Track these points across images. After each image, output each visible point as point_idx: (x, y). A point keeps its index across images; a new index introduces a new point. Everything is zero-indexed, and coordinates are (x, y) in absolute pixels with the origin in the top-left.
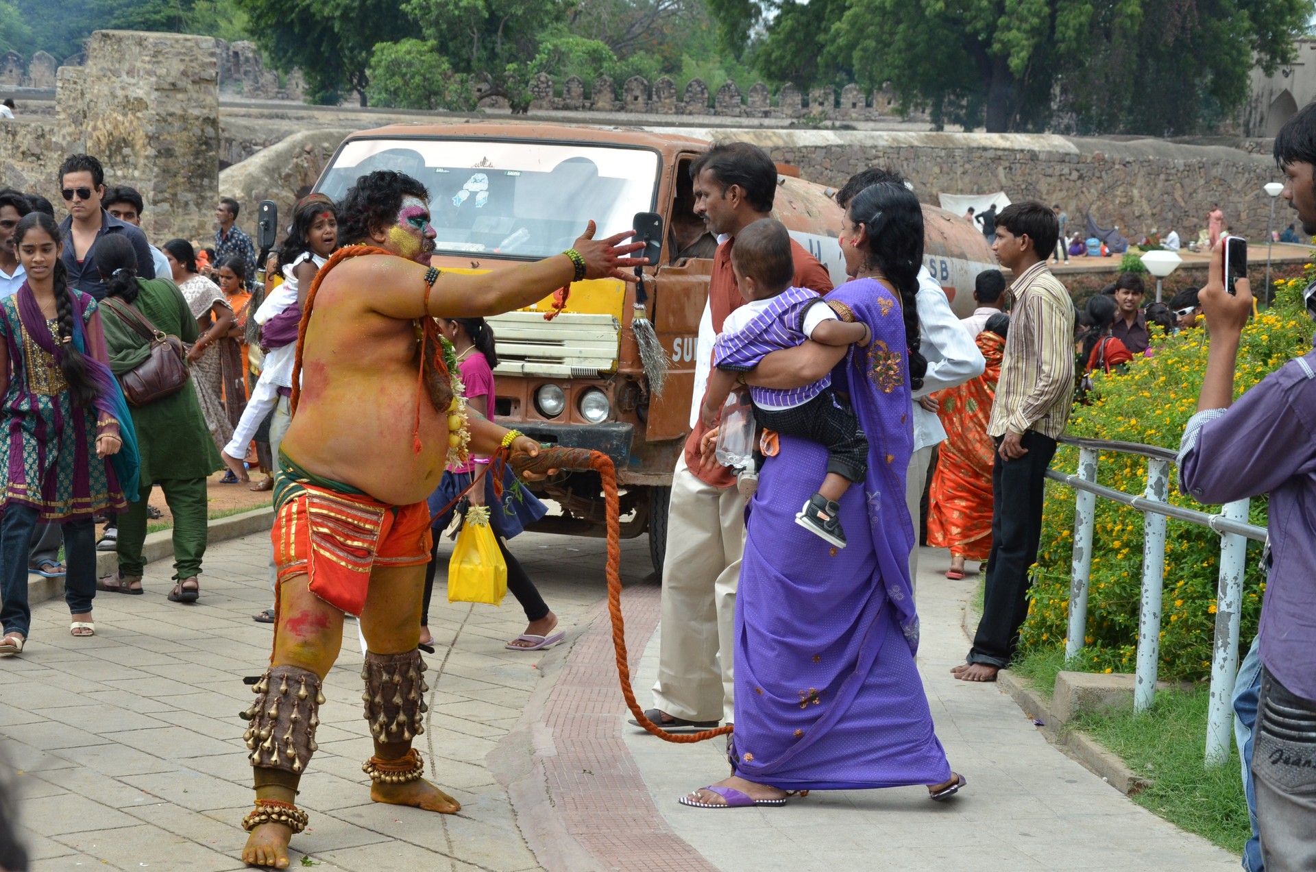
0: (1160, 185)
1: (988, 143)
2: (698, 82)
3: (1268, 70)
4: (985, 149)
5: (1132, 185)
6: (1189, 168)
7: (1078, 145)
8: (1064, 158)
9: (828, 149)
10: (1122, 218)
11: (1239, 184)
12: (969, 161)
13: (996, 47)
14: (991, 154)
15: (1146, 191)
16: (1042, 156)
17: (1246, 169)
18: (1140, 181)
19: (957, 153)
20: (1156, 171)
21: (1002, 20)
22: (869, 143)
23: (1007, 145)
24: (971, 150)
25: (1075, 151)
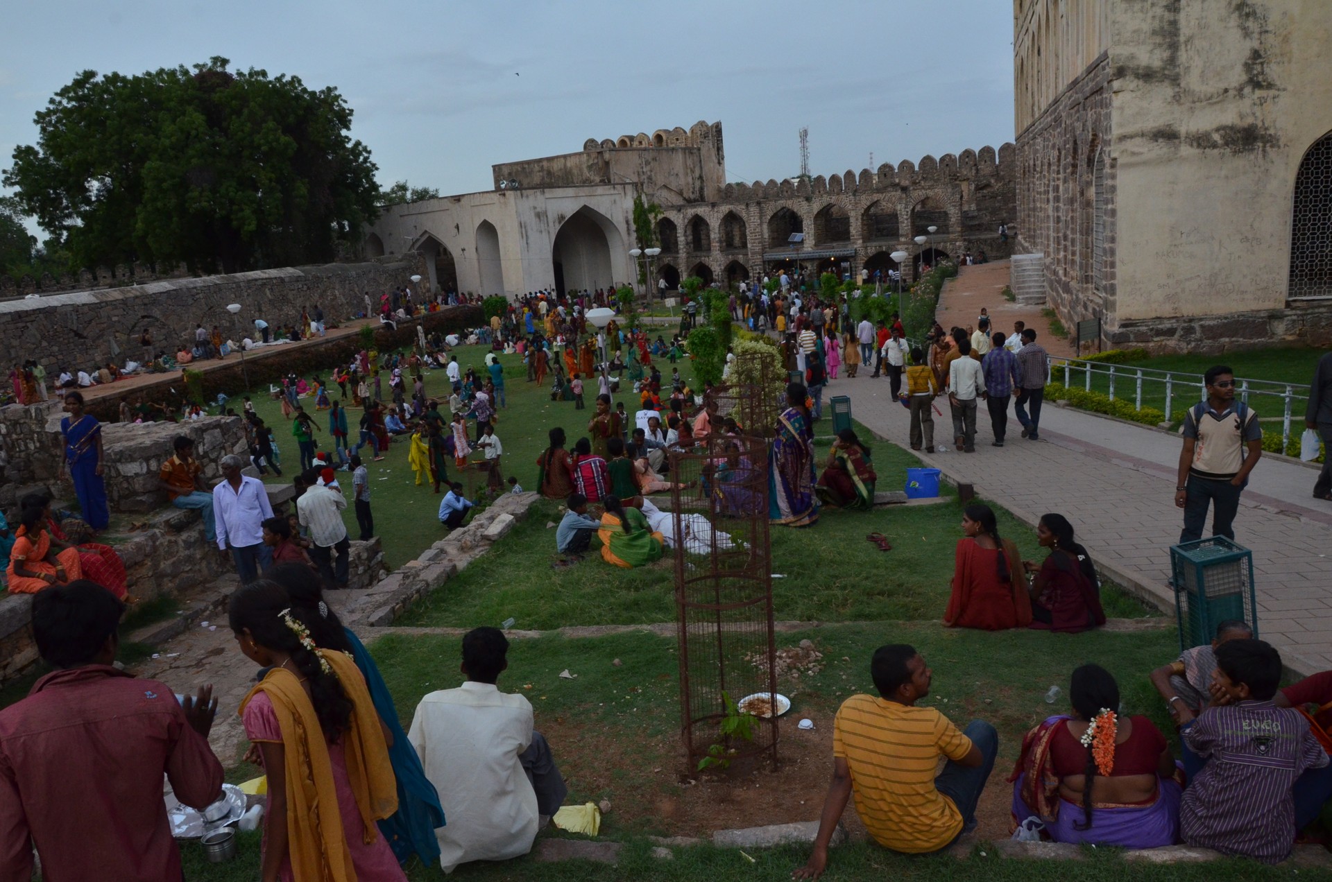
0: (347, 286)
1: (257, 277)
3: (369, 221)
4: (256, 280)
5: (334, 288)
6: (358, 275)
7: (303, 271)
8: (298, 279)
9: (168, 292)
11: (382, 281)
12: (250, 288)
14: (259, 283)
15: (341, 290)
16: (287, 280)
18: (337, 286)
19: (242, 284)
20: (344, 279)
22: (191, 286)
23: (267, 276)
24: (249, 281)
25: (302, 274)
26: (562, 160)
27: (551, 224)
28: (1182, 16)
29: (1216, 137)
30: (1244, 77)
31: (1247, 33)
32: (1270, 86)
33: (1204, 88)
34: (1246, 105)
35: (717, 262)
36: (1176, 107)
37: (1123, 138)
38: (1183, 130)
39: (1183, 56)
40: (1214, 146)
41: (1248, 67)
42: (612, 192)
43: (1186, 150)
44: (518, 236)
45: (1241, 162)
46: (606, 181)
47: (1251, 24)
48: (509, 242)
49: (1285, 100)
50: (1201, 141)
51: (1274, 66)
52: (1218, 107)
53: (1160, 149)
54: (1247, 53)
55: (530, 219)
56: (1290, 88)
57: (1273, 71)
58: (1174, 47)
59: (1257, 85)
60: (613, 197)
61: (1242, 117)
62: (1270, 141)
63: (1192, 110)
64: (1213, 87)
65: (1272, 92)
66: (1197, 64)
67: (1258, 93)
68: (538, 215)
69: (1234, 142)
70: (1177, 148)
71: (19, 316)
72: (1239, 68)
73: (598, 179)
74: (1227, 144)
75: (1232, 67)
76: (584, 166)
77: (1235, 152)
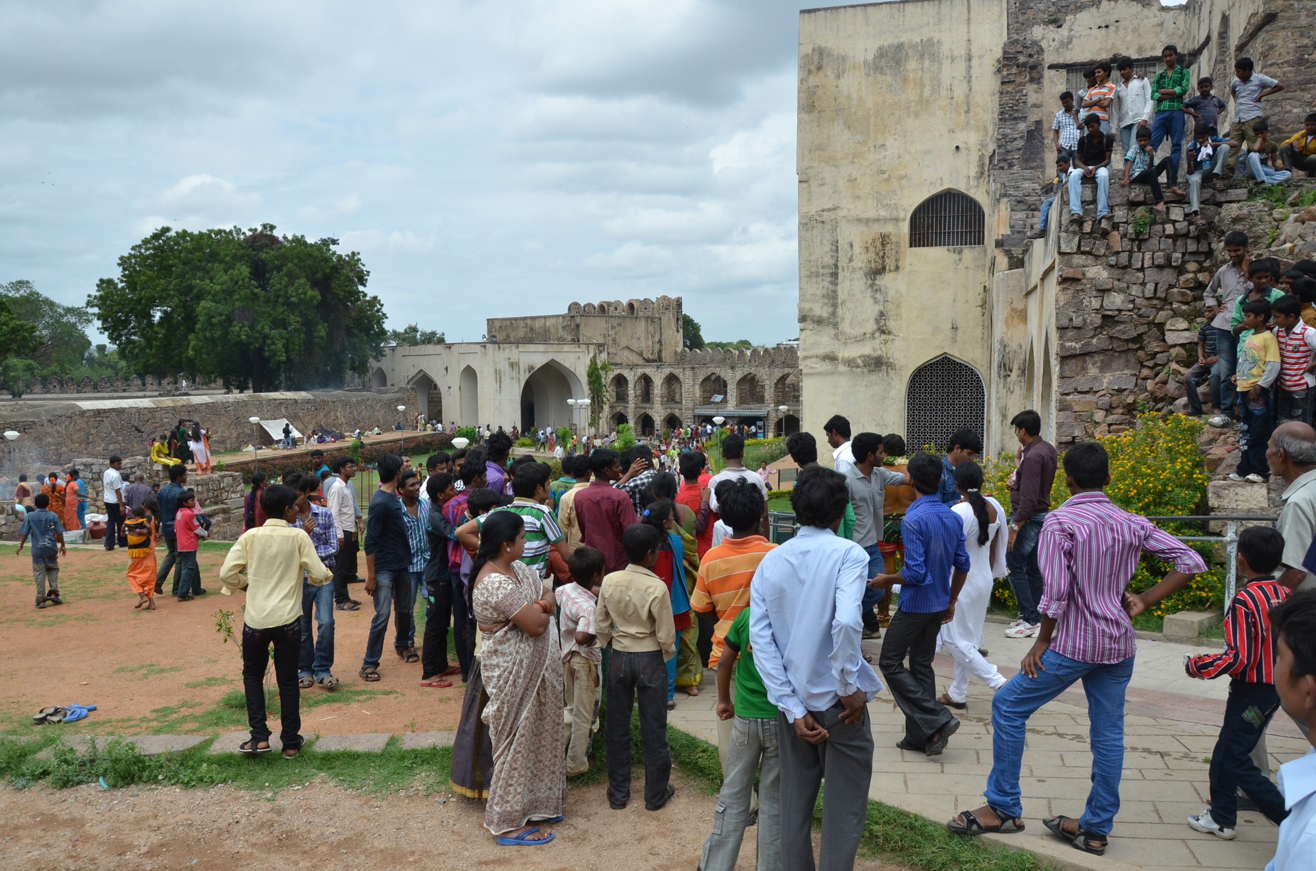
0: (348, 410)
1: (276, 397)
2: (88, 378)
3: (375, 358)
4: (275, 399)
5: (337, 411)
6: (358, 402)
7: (313, 395)
8: (308, 401)
9: (207, 404)
10: (334, 425)
11: (377, 408)
12: (268, 405)
13: (267, 354)
14: (278, 402)
15: (342, 413)
16: (299, 401)
17: (380, 401)
18: (340, 409)
19: (264, 402)
20: (346, 404)
21: (269, 341)
22: (225, 400)
23: (284, 397)
24: (269, 400)
25: (312, 398)
26: (543, 320)
27: (522, 372)
28: (839, 288)
29: (859, 361)
30: (875, 327)
31: (876, 302)
32: (889, 333)
33: (852, 331)
34: (876, 344)
35: (658, 414)
36: (836, 341)
37: (806, 358)
38: (840, 356)
39: (840, 311)
40: (858, 367)
41: (877, 321)
42: (577, 350)
43: (842, 368)
44: (493, 380)
45: (873, 377)
46: (576, 341)
47: (878, 296)
48: (486, 384)
49: (898, 343)
50: (850, 363)
51: (892, 322)
52: (861, 343)
53: (826, 366)
54: (877, 313)
55: (504, 367)
56: (901, 335)
57: (892, 324)
58: (835, 306)
59: (883, 332)
60: (578, 354)
61: (874, 350)
62: (890, 366)
63: (845, 344)
64: (858, 331)
65: (891, 337)
66: (848, 316)
67: (883, 337)
68: (512, 365)
69: (869, 365)
70: (837, 366)
71: (99, 413)
72: (872, 321)
73: (569, 338)
74: (865, 366)
75: (868, 320)
76: (560, 327)
77: (870, 371)
